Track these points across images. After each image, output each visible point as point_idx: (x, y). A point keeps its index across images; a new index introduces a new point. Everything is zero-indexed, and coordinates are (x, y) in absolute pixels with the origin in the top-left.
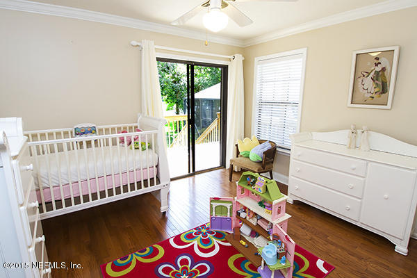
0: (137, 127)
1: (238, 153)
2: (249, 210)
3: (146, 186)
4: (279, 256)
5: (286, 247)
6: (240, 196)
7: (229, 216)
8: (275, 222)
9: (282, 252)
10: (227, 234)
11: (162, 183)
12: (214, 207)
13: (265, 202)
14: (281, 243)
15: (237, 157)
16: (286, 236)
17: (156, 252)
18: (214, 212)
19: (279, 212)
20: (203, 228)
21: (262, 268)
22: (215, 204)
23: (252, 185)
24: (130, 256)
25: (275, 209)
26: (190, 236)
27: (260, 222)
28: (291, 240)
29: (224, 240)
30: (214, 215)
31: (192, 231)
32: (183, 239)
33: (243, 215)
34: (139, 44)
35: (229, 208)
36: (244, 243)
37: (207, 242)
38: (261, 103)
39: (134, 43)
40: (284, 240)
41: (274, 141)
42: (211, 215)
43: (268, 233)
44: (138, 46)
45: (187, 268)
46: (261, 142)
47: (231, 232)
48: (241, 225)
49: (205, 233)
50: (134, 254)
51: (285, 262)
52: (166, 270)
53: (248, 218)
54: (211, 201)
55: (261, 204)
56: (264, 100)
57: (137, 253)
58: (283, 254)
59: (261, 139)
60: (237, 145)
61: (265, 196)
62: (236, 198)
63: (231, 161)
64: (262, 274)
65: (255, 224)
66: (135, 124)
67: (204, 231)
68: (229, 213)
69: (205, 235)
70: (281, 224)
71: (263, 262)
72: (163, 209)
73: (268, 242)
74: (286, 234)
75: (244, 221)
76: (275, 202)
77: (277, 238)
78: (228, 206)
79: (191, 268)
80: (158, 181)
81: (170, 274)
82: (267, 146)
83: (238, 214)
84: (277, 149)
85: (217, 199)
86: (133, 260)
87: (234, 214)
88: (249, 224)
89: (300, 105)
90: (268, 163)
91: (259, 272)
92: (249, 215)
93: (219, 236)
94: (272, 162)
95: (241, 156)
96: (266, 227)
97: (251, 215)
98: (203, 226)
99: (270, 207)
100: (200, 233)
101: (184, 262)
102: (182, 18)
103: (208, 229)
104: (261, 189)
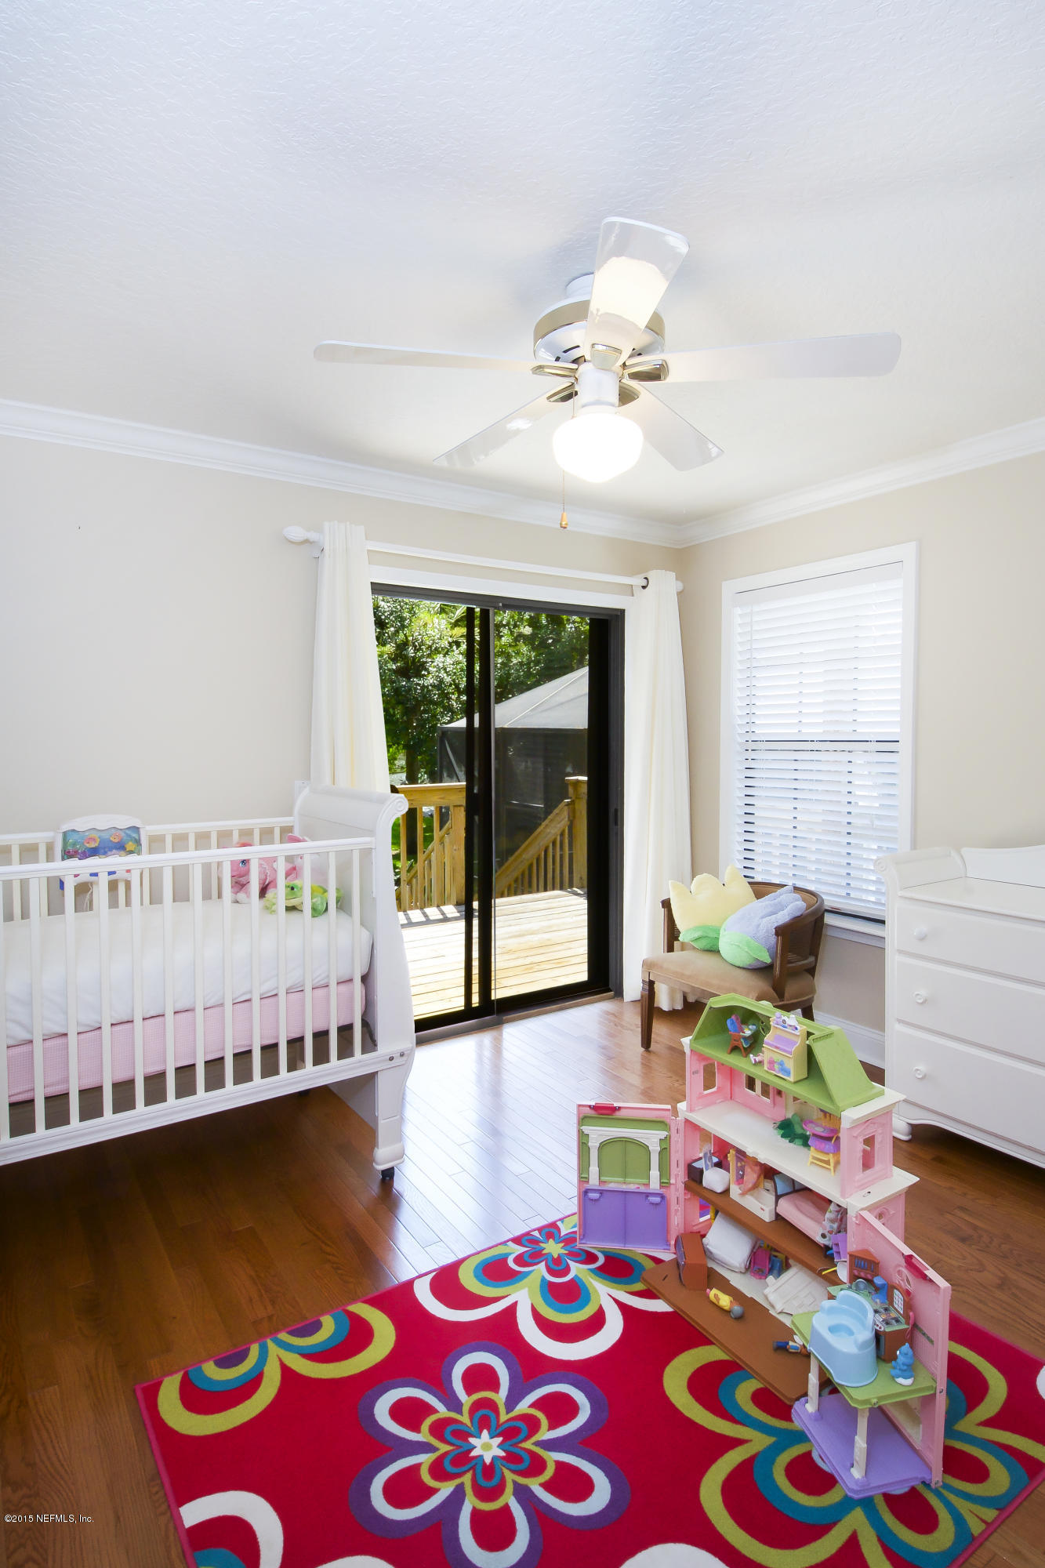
0: (290, 829)
1: (672, 934)
2: (741, 1154)
3: (321, 1057)
4: (884, 1347)
5: (909, 1305)
6: (701, 1096)
7: (655, 1185)
8: (856, 1203)
9: (896, 1327)
10: (649, 1264)
11: (385, 1047)
12: (594, 1144)
13: (804, 1121)
14: (885, 1292)
15: (670, 949)
16: (909, 1259)
17: (359, 1336)
18: (594, 1169)
19: (867, 1162)
20: (550, 1236)
21: (811, 1407)
22: (598, 1133)
23: (747, 1052)
24: (255, 1350)
25: (851, 1147)
26: (497, 1271)
27: (790, 1210)
28: (931, 1273)
29: (639, 1286)
30: (594, 1181)
31: (501, 1250)
32: (468, 1279)
33: (714, 1179)
34: (312, 536)
35: (655, 1148)
36: (725, 1301)
37: (567, 1293)
38: (753, 745)
39: (297, 533)
40: (901, 1276)
41: (811, 887)
42: (583, 1179)
43: (827, 1254)
44: (307, 541)
45: (491, 1405)
46: (761, 889)
47: (667, 1256)
48: (709, 1225)
49: (558, 1261)
50: (270, 1343)
51: (909, 1370)
52: (409, 1413)
53: (735, 1192)
54: (583, 1120)
55: (787, 1129)
56: (762, 732)
57: (284, 1336)
58: (900, 1338)
59: (759, 878)
60: (666, 904)
61: (805, 1092)
62: (682, 1106)
63: (648, 965)
64: (815, 1431)
65: (767, 1216)
66: (286, 821)
67: (553, 1248)
68: (655, 1173)
69: (557, 1267)
70: (881, 1211)
71: (813, 1379)
72: (383, 1156)
73: (833, 1290)
74: (908, 1251)
75: (719, 1205)
76: (850, 1116)
77: (866, 1271)
78: (652, 1138)
79: (511, 1403)
80: (370, 1041)
81: (426, 1426)
82: (789, 908)
83: (695, 1175)
84: (829, 919)
85: (604, 1112)
86: (266, 1369)
87: (678, 1176)
88: (740, 1219)
89: (905, 748)
90: (794, 974)
91: (797, 1424)
92: (740, 1179)
93: (617, 1269)
94: (811, 971)
95: (683, 947)
96: (814, 1228)
97: (751, 1176)
98: (550, 1230)
99: (831, 1138)
100: (537, 1256)
101: (480, 1378)
102: (463, 449)
103: (569, 1240)
104: (790, 1064)
